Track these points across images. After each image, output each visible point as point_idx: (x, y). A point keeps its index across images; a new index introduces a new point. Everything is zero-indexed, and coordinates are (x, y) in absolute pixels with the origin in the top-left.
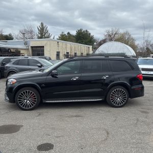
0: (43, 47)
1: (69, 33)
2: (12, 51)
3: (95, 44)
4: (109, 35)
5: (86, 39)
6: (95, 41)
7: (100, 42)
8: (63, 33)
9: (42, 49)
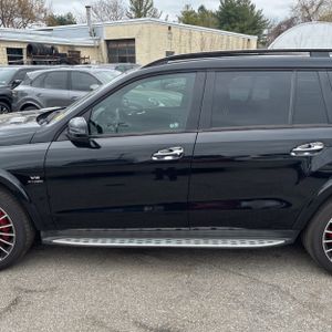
0: (134, 40)
1: (202, 8)
2: (60, 52)
3: (265, 32)
4: (305, 8)
5: (244, 20)
6: (264, 25)
7: (279, 26)
8: (188, 7)
9: (130, 45)
